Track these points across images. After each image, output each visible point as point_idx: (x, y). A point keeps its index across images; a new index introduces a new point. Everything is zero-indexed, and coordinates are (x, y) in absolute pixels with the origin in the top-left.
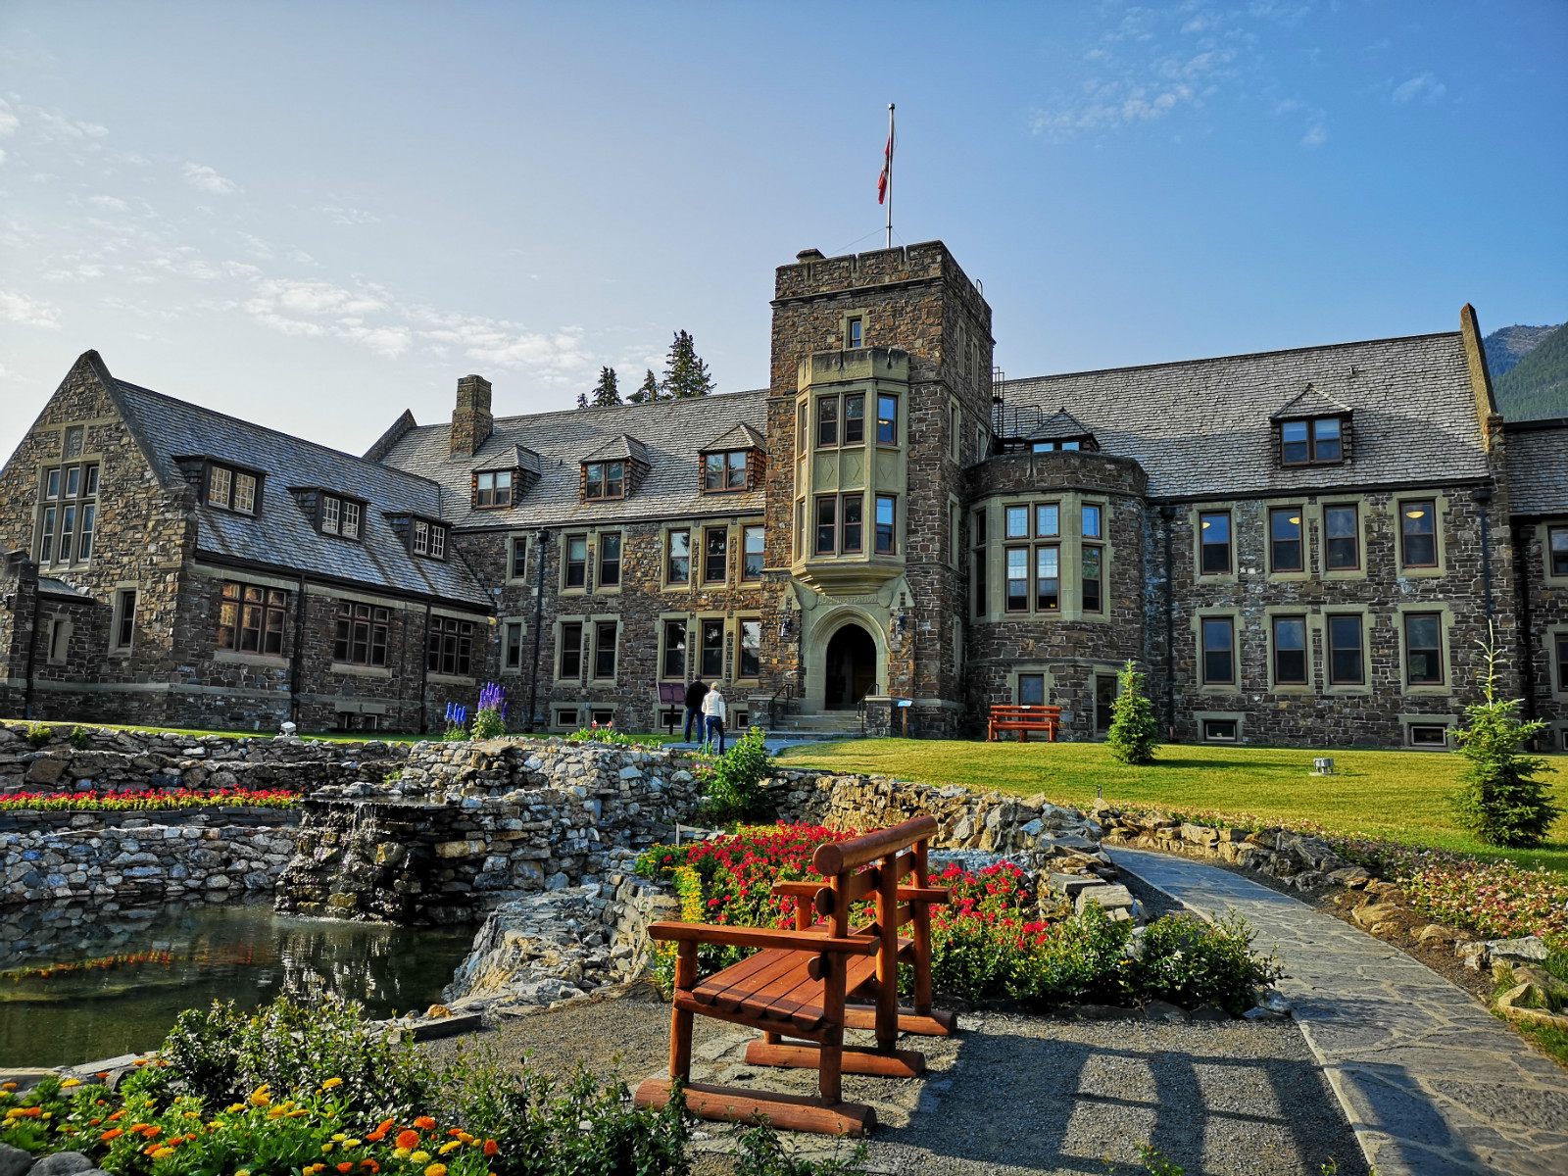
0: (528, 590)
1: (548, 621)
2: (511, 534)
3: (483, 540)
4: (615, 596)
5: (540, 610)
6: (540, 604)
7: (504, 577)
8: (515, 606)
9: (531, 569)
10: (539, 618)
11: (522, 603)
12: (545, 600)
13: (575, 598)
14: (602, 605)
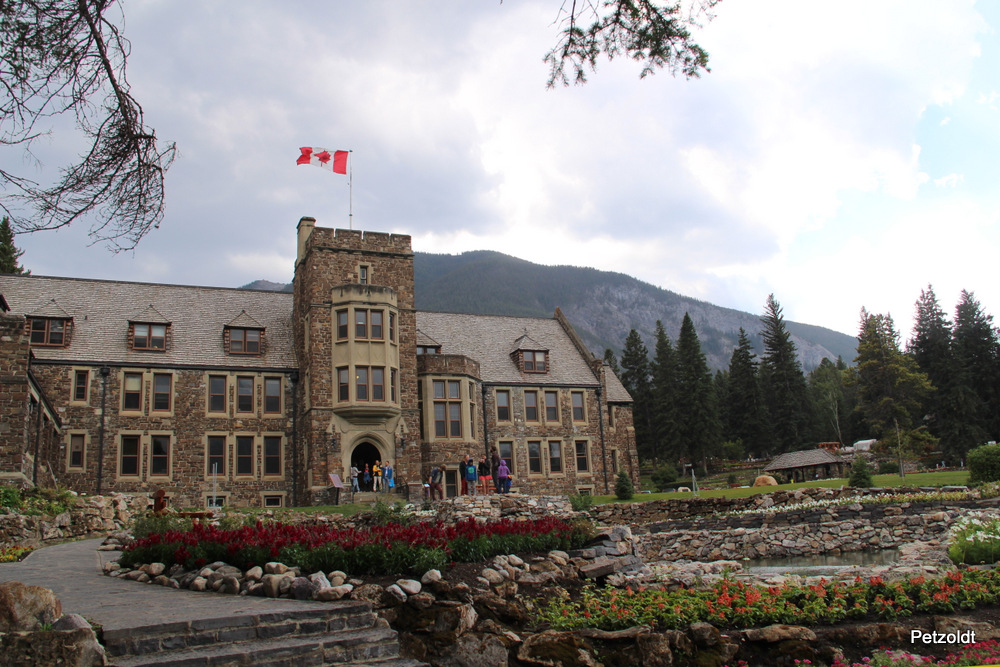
0: (91, 411)
1: (110, 434)
2: (74, 368)
3: (47, 371)
4: (170, 418)
5: (103, 425)
6: (102, 421)
7: (68, 399)
8: (78, 421)
9: (94, 395)
10: (102, 431)
11: (84, 420)
12: (107, 419)
13: (135, 418)
14: (158, 424)
